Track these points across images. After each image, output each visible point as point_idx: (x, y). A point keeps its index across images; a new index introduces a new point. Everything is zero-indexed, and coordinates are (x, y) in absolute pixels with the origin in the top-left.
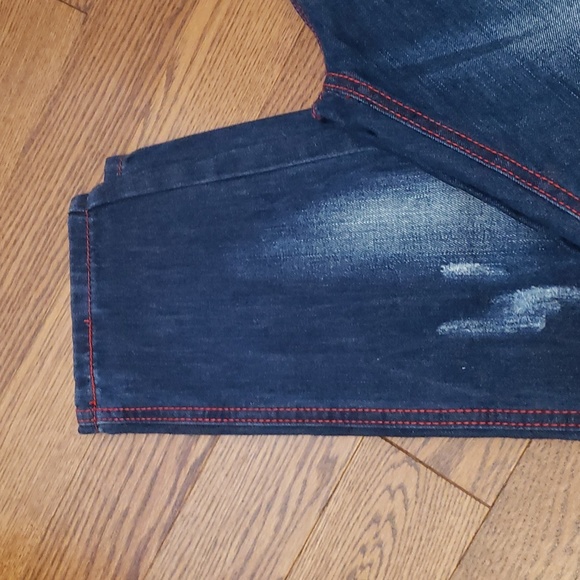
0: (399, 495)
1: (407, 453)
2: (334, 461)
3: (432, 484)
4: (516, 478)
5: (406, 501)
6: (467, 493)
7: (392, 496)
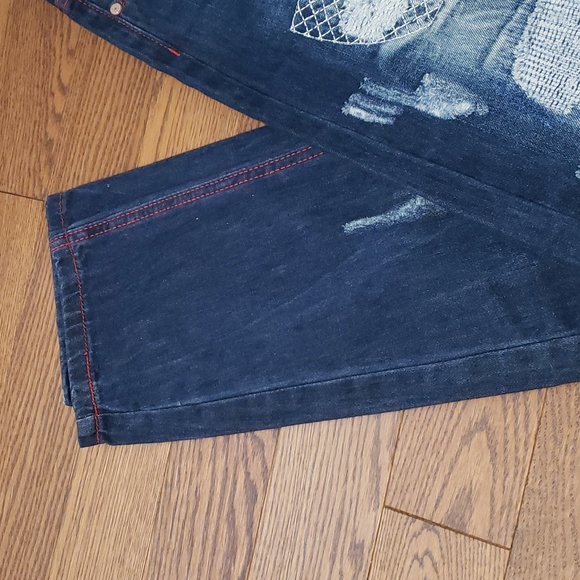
0: (427, 561)
1: (423, 519)
2: (361, 546)
3: (453, 541)
4: (525, 516)
5: (434, 565)
6: (486, 542)
7: (421, 564)
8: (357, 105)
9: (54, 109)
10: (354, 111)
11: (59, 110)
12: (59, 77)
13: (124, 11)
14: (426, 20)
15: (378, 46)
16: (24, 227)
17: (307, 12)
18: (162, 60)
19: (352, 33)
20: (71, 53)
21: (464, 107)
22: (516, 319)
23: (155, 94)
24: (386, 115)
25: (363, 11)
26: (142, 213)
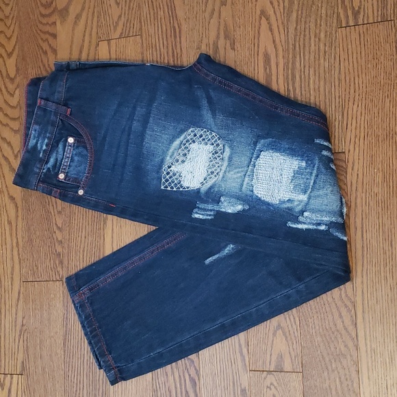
8: (197, 213)
9: (57, 239)
10: (197, 216)
11: (60, 239)
12: (56, 224)
13: (85, 192)
14: (215, 176)
15: (199, 189)
16: (55, 295)
17: (167, 180)
18: (108, 210)
19: (188, 185)
20: (60, 213)
21: (240, 207)
22: (281, 283)
23: (105, 223)
24: (210, 215)
25: (189, 176)
26: (112, 276)
